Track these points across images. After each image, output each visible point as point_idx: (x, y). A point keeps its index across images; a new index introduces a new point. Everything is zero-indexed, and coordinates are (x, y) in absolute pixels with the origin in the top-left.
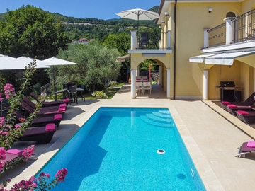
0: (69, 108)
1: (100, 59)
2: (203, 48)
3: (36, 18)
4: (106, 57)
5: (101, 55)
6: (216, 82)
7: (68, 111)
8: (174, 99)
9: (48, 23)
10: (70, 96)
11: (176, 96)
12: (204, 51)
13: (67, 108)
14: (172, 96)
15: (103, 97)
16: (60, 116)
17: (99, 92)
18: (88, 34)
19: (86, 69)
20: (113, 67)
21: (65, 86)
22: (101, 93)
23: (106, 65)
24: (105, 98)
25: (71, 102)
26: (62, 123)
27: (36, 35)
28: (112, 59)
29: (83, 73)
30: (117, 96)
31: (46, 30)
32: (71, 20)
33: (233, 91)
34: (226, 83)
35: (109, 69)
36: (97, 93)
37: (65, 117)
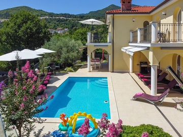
0: (51, 78)
1: (70, 48)
2: (130, 42)
3: (29, 19)
4: (73, 46)
5: (70, 45)
6: (137, 62)
7: (51, 79)
8: (113, 72)
9: (36, 22)
10: (52, 71)
11: (114, 71)
12: (130, 44)
13: (50, 78)
14: (112, 71)
15: (71, 71)
16: (47, 82)
17: (69, 68)
18: (63, 25)
19: (61, 54)
20: (77, 53)
21: (48, 65)
22: (70, 68)
23: (73, 52)
24: (72, 72)
25: (52, 74)
26: (48, 85)
27: (29, 30)
28: (77, 48)
29: (59, 56)
30: (80, 70)
31: (35, 26)
32: (51, 15)
33: (147, 67)
34: (142, 62)
35: (75, 54)
36: (67, 69)
37: (49, 82)
